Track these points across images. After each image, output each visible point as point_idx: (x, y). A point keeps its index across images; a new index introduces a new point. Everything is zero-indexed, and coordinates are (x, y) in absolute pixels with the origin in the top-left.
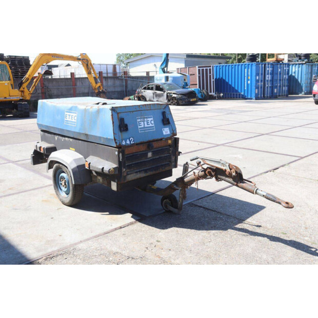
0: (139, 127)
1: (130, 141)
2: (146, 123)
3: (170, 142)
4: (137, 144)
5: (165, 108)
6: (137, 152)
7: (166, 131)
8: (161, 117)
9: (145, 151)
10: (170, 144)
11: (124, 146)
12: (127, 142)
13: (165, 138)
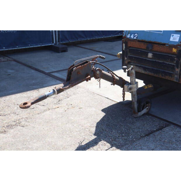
1: (134, 36)
3: (174, 50)
4: (139, 41)
6: (140, 49)
7: (175, 38)
9: (146, 50)
10: (174, 52)
11: (128, 38)
12: (131, 37)
13: (169, 44)
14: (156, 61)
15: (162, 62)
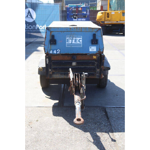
0: (67, 43)
1: (57, 52)
2: (74, 41)
3: (95, 57)
4: (62, 55)
5: (97, 31)
6: (63, 60)
7: (93, 49)
8: (92, 38)
9: (70, 60)
10: (95, 59)
11: (51, 54)
12: (54, 52)
13: (90, 53)
14: (78, 67)
15: (84, 67)
